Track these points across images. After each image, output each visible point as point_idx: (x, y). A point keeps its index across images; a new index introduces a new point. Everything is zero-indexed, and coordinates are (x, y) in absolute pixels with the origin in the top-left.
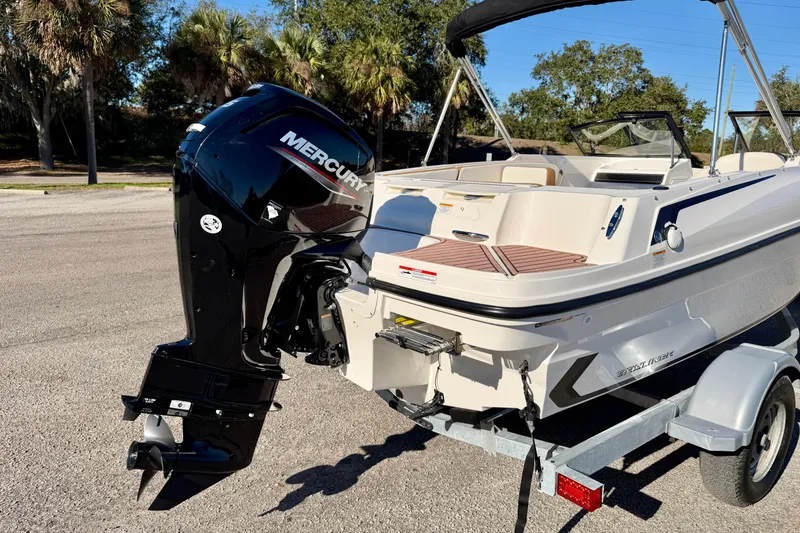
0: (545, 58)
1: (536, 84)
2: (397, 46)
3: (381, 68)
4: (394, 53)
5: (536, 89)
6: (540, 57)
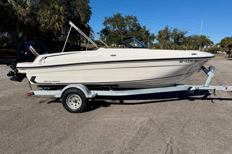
2: (62, 8)
3: (56, 15)
4: (61, 10)
6: (106, 18)
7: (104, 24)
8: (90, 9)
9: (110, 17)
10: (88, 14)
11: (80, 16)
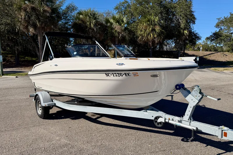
0: (222, 19)
1: (217, 30)
2: (157, 18)
3: (151, 26)
4: (156, 20)
5: (217, 32)
6: (219, 19)
7: (217, 26)
8: (193, 13)
9: (226, 17)
10: (191, 18)
11: (180, 23)
